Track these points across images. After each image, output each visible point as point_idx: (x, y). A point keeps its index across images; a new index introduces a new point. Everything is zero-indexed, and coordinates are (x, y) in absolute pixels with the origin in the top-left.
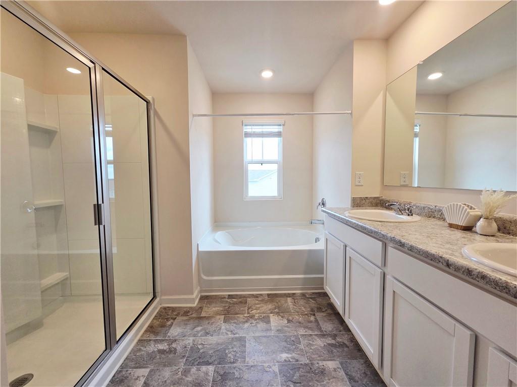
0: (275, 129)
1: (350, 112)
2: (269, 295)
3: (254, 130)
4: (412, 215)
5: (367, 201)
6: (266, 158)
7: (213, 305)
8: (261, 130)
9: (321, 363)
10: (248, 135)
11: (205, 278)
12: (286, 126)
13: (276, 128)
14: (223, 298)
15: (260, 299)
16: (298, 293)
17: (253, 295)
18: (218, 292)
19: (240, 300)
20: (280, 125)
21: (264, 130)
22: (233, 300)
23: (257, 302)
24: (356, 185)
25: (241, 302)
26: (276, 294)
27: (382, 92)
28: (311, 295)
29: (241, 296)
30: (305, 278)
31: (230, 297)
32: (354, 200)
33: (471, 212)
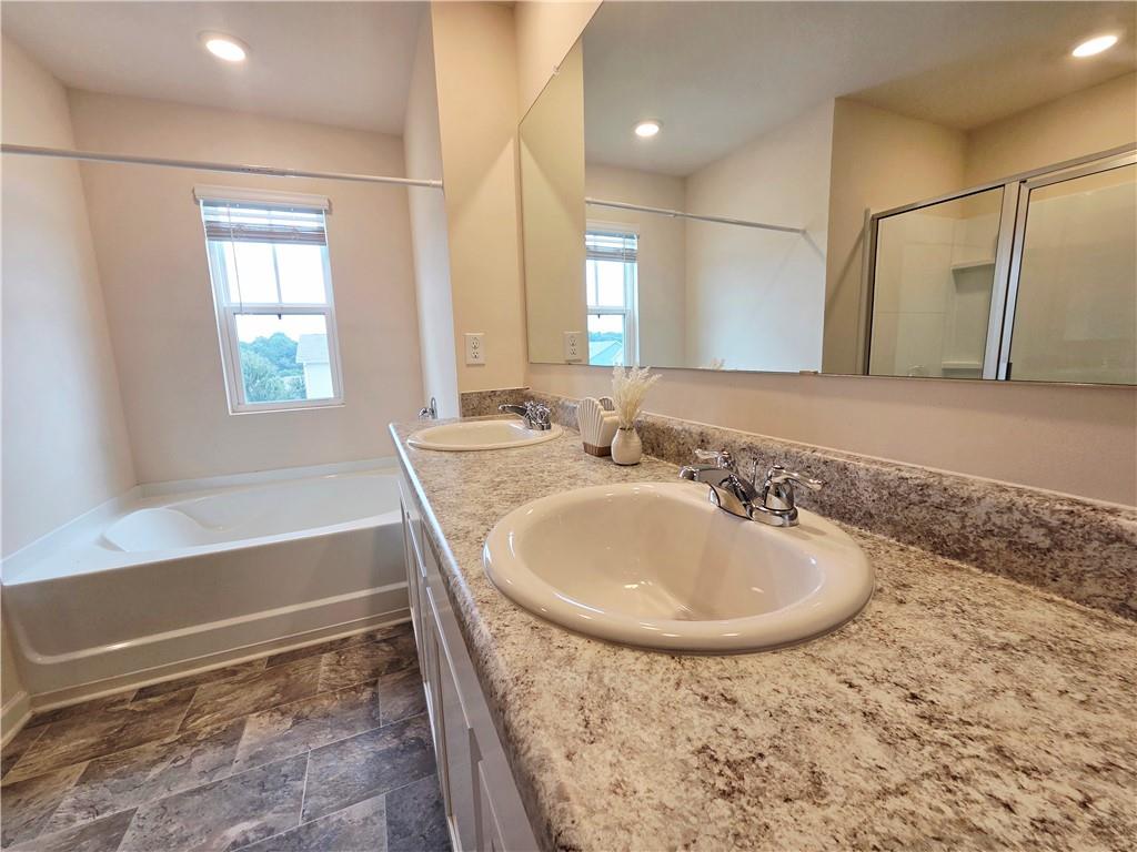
0: (309, 222)
1: (440, 182)
2: (271, 659)
3: (235, 220)
4: (549, 427)
5: (497, 399)
6: (289, 299)
7: (70, 734)
8: (267, 222)
9: (334, 816)
10: (217, 232)
11: (40, 659)
12: (334, 212)
13: (313, 220)
14: (114, 704)
15: (240, 677)
16: (356, 636)
17: (224, 670)
18: (100, 690)
19: (174, 695)
20: (319, 212)
21: (274, 222)
22: (150, 700)
23: (228, 686)
24: (468, 365)
25: (173, 702)
26: (294, 651)
27: (512, 141)
28: (390, 631)
29: (179, 684)
30: (372, 596)
31: (143, 693)
32: (465, 399)
33: (608, 416)
